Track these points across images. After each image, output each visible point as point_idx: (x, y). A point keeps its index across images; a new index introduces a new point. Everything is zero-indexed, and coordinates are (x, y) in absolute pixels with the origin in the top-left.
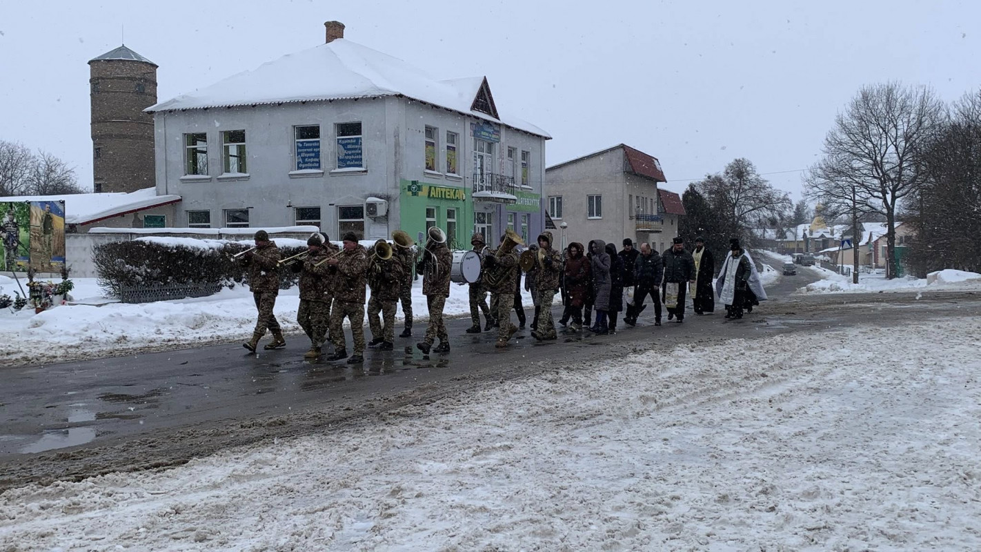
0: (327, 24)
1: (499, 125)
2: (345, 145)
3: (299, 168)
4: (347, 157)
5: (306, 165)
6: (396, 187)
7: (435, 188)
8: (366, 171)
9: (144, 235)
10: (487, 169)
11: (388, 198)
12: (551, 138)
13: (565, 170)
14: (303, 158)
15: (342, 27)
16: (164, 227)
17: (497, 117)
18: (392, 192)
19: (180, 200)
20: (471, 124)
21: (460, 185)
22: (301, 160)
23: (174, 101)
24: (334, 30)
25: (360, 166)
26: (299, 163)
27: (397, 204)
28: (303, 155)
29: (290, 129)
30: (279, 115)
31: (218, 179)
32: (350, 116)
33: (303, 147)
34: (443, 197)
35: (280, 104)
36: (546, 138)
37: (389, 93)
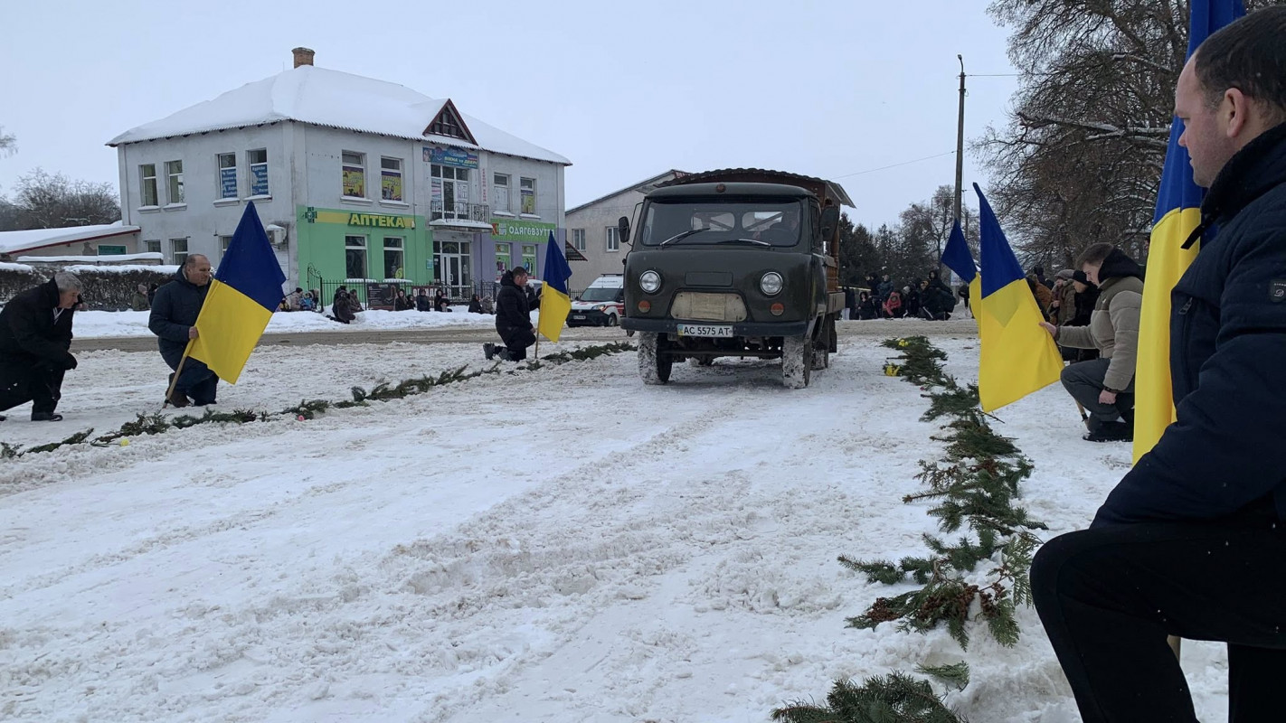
0: (294, 51)
1: (479, 151)
2: (257, 173)
3: (224, 197)
4: (259, 185)
5: (230, 194)
6: (293, 215)
7: (359, 215)
8: (271, 198)
9: (112, 263)
10: (459, 196)
11: (286, 226)
12: (571, 164)
14: (227, 187)
15: (312, 53)
16: (125, 254)
17: (474, 142)
18: (292, 220)
19: (140, 231)
20: (424, 149)
21: (407, 212)
22: (225, 189)
23: (128, 133)
24: (303, 57)
25: (267, 193)
26: (224, 192)
27: (295, 232)
28: (227, 183)
29: (215, 159)
30: (207, 143)
31: (165, 209)
32: (258, 142)
33: (227, 176)
34: (374, 224)
35: (204, 133)
36: (566, 165)
37: (282, 118)
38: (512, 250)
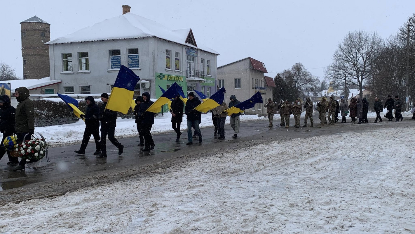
0: (123, 6)
1: (197, 49)
2: (131, 58)
3: (112, 68)
4: (132, 63)
5: (115, 67)
6: (154, 76)
7: (170, 76)
8: (141, 69)
9: (45, 97)
10: (192, 68)
11: (150, 81)
12: (219, 55)
13: (225, 68)
14: (114, 64)
15: (130, 7)
16: (54, 94)
17: (196, 46)
18: (152, 78)
19: (61, 82)
20: (185, 49)
21: (181, 75)
22: (112, 65)
23: (58, 39)
24: (126, 9)
25: (138, 67)
26: (112, 66)
27: (154, 83)
28: (113, 62)
29: (108, 52)
30: (103, 45)
31: (77, 73)
32: (133, 46)
33: (113, 59)
34: (174, 80)
35: (103, 41)
36: (217, 55)
37: (150, 36)
38: (210, 89)
